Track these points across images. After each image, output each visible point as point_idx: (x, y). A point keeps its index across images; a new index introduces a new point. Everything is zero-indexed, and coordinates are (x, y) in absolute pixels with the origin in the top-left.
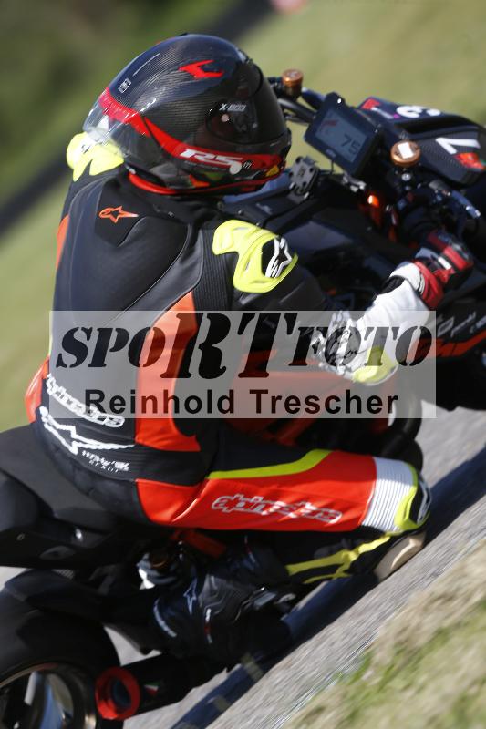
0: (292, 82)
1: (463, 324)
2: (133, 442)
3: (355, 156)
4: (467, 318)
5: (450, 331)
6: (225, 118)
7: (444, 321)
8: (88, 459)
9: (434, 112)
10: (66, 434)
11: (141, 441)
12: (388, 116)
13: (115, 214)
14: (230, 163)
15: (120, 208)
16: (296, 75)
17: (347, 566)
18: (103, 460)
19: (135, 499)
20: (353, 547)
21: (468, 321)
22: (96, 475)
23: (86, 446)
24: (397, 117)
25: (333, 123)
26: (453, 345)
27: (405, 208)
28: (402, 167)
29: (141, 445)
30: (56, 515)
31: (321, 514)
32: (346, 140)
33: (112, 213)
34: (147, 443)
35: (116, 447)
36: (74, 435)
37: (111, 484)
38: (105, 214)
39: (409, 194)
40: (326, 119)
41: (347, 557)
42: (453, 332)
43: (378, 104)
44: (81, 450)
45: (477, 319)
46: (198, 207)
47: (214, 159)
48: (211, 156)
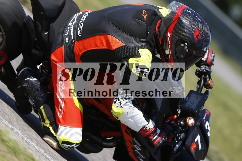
0: (209, 83)
1: (140, 154)
2: (75, 41)
3: (187, 106)
4: (142, 155)
5: (137, 149)
6: (182, 45)
7: (139, 147)
8: (67, 29)
9: (209, 134)
10: (74, 20)
11: (75, 43)
12: (204, 118)
13: (145, 14)
14: (169, 50)
15: (147, 15)
16: (212, 84)
17: (45, 125)
18: (68, 33)
19: (57, 47)
20: (51, 124)
21: (141, 155)
22: (63, 33)
23: (71, 27)
24: (205, 121)
25: (197, 98)
26: (132, 151)
27: (172, 124)
28: (185, 121)
29: (74, 44)
30: (51, 24)
31: (61, 110)
32: (192, 103)
33: (145, 13)
34: (75, 45)
35: (72, 36)
36: (74, 23)
37: (61, 38)
38: (144, 12)
39: (177, 124)
40: (198, 96)
41: (48, 124)
42: (136, 151)
43: (208, 115)
44: (70, 26)
45: (142, 159)
46: (153, 42)
47: (169, 44)
48: (169, 43)
